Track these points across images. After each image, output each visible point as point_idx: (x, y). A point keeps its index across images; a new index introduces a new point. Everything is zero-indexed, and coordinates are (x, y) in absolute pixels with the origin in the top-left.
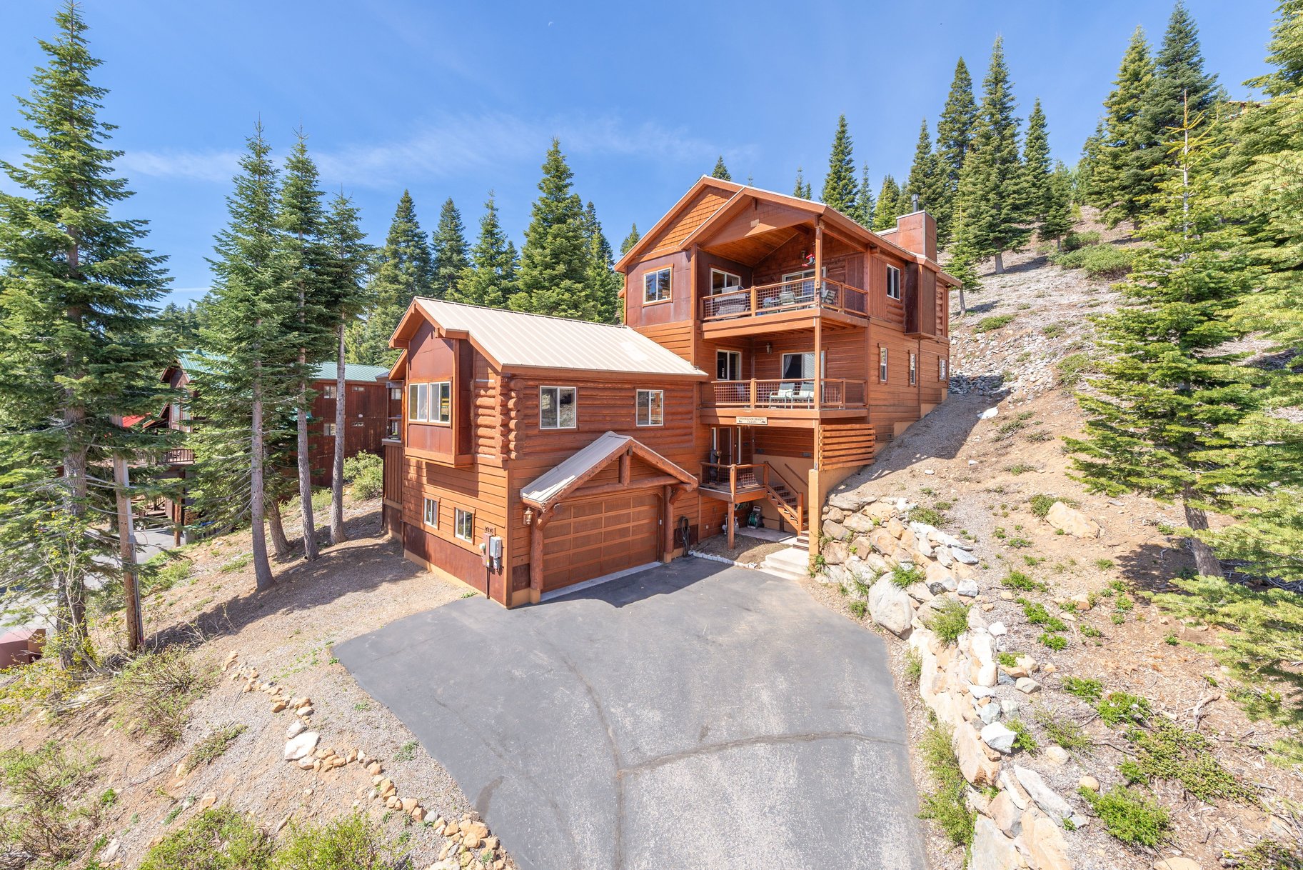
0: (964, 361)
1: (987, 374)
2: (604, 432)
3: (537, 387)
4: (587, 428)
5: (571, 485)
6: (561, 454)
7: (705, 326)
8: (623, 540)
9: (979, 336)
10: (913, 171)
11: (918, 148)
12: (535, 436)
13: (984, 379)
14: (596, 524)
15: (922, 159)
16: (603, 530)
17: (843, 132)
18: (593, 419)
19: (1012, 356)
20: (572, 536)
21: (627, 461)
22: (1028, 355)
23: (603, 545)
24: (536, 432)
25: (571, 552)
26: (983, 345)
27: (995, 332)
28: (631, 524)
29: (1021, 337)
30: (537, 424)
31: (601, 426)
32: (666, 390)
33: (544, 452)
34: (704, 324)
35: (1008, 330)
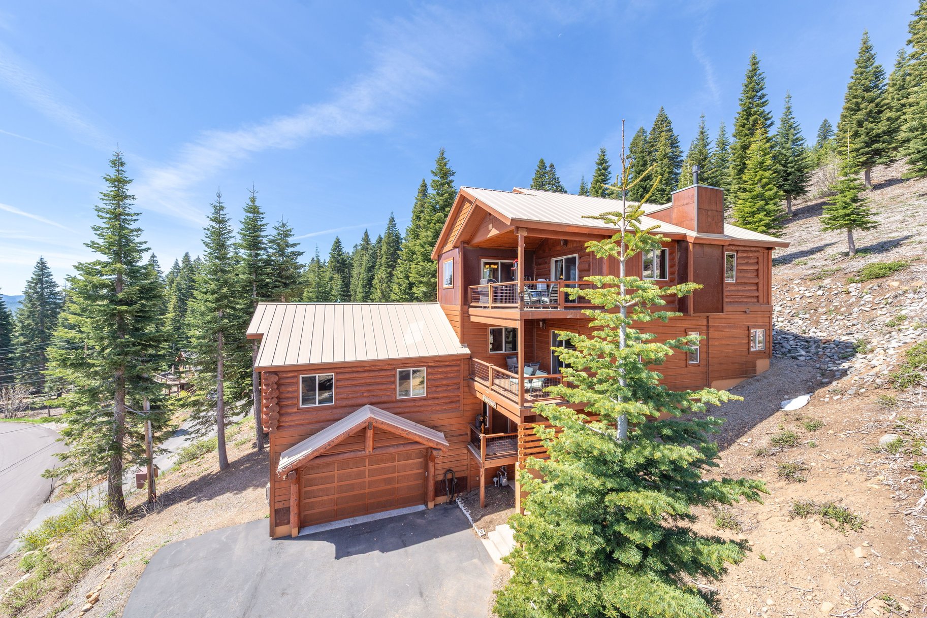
0: (824, 317)
1: (844, 338)
2: (363, 405)
3: (297, 377)
4: (344, 403)
5: (307, 457)
6: (318, 426)
7: (472, 311)
8: (389, 487)
9: (852, 287)
10: (850, 88)
11: (858, 62)
12: (295, 413)
13: (838, 344)
14: (360, 475)
15: (862, 73)
16: (367, 480)
17: (755, 69)
18: (350, 396)
19: (884, 316)
20: (336, 484)
21: (370, 433)
22: (902, 319)
23: (367, 491)
24: (295, 410)
25: (335, 496)
26: (853, 299)
27: (875, 283)
28: (396, 475)
29: (905, 292)
30: (297, 404)
31: (359, 401)
32: (428, 367)
33: (303, 424)
34: (471, 309)
35: (893, 282)
